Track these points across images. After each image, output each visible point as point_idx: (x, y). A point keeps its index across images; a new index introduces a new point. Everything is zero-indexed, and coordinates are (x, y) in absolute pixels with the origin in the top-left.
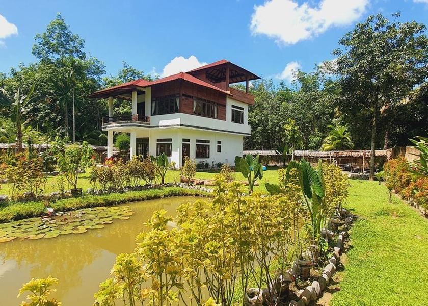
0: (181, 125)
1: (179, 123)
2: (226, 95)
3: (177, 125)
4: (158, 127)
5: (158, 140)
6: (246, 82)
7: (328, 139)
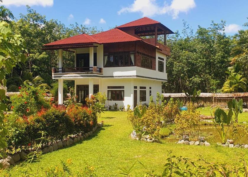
0: (137, 76)
1: (136, 75)
2: (155, 49)
3: (133, 76)
4: (113, 77)
5: (109, 87)
6: (164, 35)
7: (227, 83)
